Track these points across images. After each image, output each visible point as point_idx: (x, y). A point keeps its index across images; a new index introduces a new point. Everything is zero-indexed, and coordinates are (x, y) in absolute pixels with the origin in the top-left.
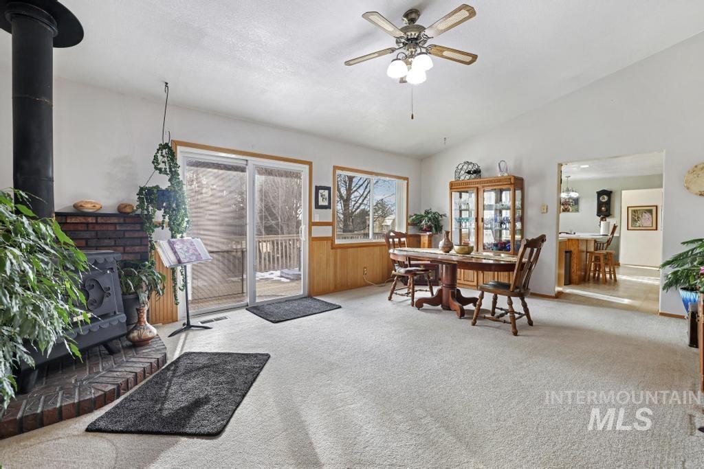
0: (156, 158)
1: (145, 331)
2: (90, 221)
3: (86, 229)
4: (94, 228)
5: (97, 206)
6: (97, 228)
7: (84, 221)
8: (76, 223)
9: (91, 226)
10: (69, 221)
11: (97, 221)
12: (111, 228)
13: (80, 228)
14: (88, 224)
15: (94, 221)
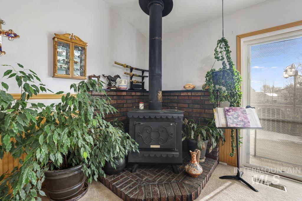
0: (216, 50)
1: (192, 168)
2: (189, 95)
3: (188, 98)
4: (191, 98)
5: (191, 86)
6: (193, 98)
7: (187, 94)
8: (184, 96)
9: (190, 97)
10: (181, 95)
11: (192, 94)
12: (198, 98)
13: (186, 98)
14: (188, 96)
15: (191, 95)
